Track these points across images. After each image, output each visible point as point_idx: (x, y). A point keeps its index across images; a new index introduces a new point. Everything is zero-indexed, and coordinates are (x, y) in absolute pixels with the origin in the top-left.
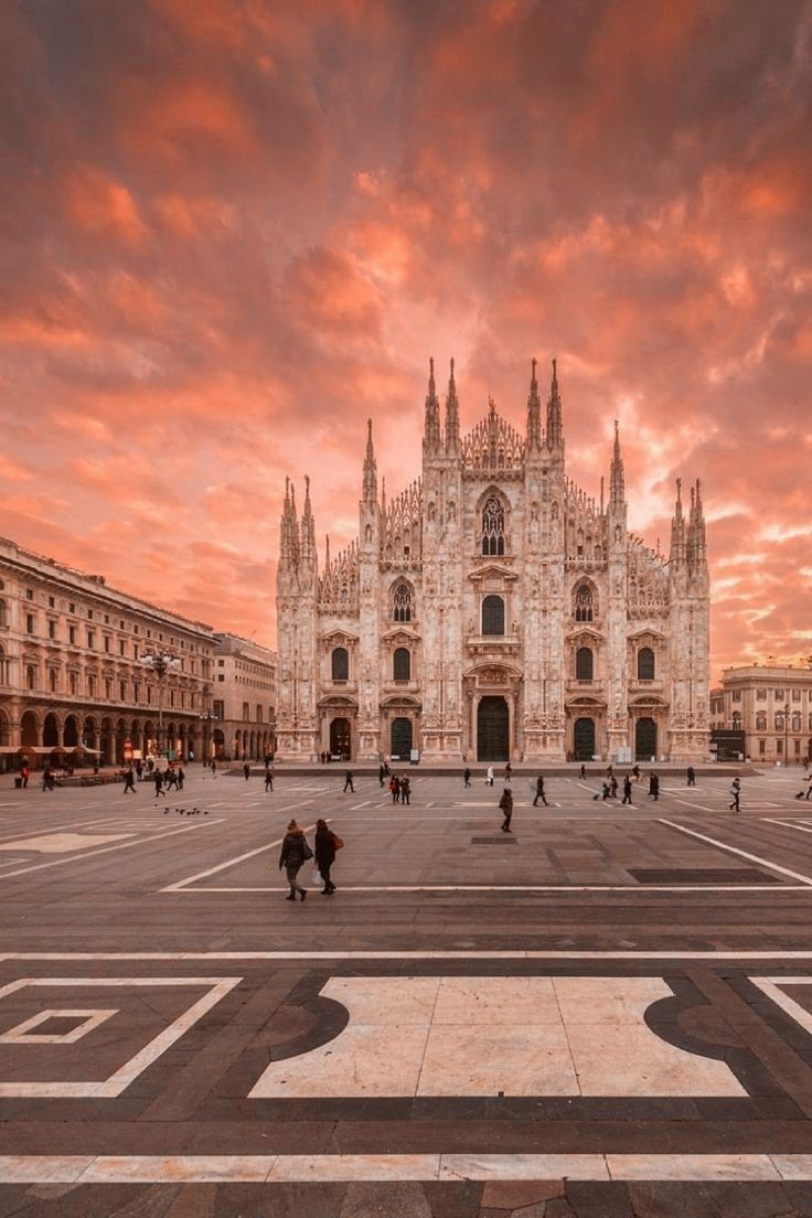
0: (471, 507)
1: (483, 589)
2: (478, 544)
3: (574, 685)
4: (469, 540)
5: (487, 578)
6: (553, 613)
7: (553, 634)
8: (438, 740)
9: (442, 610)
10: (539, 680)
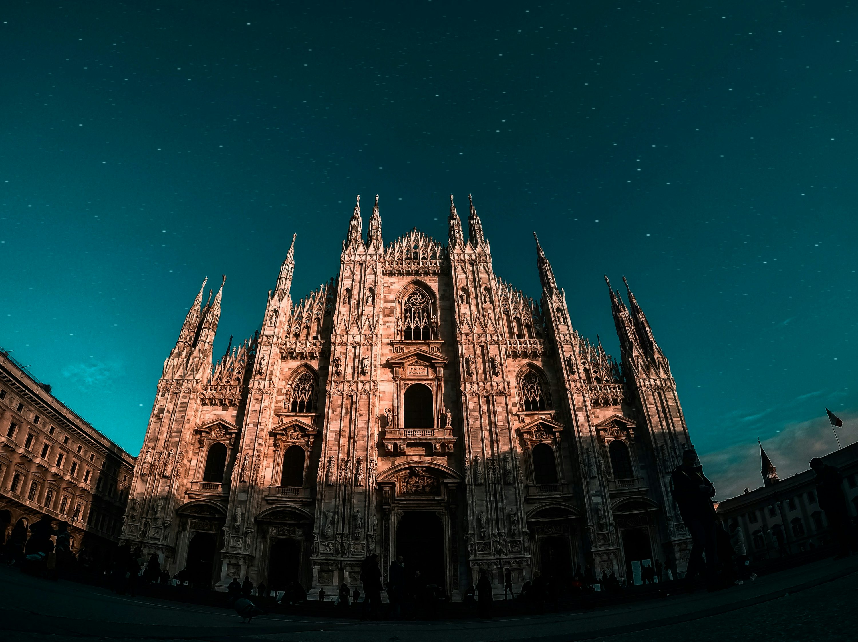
0: (392, 297)
1: (406, 376)
2: (400, 331)
3: (533, 493)
4: (389, 327)
5: (412, 364)
6: (500, 399)
7: (501, 424)
8: (336, 574)
9: (351, 396)
10: (486, 485)
